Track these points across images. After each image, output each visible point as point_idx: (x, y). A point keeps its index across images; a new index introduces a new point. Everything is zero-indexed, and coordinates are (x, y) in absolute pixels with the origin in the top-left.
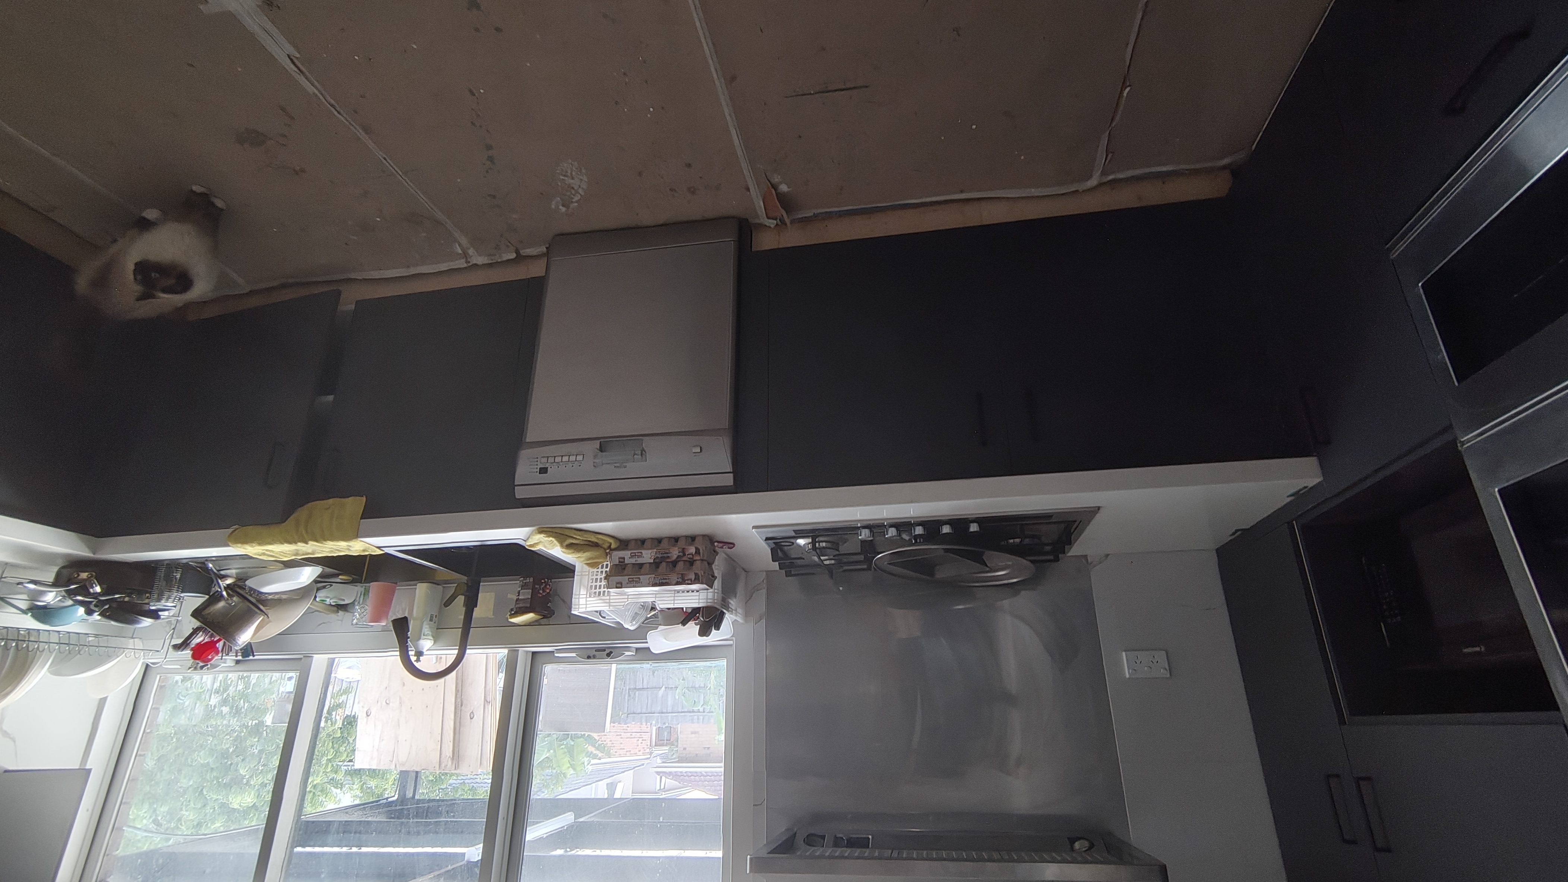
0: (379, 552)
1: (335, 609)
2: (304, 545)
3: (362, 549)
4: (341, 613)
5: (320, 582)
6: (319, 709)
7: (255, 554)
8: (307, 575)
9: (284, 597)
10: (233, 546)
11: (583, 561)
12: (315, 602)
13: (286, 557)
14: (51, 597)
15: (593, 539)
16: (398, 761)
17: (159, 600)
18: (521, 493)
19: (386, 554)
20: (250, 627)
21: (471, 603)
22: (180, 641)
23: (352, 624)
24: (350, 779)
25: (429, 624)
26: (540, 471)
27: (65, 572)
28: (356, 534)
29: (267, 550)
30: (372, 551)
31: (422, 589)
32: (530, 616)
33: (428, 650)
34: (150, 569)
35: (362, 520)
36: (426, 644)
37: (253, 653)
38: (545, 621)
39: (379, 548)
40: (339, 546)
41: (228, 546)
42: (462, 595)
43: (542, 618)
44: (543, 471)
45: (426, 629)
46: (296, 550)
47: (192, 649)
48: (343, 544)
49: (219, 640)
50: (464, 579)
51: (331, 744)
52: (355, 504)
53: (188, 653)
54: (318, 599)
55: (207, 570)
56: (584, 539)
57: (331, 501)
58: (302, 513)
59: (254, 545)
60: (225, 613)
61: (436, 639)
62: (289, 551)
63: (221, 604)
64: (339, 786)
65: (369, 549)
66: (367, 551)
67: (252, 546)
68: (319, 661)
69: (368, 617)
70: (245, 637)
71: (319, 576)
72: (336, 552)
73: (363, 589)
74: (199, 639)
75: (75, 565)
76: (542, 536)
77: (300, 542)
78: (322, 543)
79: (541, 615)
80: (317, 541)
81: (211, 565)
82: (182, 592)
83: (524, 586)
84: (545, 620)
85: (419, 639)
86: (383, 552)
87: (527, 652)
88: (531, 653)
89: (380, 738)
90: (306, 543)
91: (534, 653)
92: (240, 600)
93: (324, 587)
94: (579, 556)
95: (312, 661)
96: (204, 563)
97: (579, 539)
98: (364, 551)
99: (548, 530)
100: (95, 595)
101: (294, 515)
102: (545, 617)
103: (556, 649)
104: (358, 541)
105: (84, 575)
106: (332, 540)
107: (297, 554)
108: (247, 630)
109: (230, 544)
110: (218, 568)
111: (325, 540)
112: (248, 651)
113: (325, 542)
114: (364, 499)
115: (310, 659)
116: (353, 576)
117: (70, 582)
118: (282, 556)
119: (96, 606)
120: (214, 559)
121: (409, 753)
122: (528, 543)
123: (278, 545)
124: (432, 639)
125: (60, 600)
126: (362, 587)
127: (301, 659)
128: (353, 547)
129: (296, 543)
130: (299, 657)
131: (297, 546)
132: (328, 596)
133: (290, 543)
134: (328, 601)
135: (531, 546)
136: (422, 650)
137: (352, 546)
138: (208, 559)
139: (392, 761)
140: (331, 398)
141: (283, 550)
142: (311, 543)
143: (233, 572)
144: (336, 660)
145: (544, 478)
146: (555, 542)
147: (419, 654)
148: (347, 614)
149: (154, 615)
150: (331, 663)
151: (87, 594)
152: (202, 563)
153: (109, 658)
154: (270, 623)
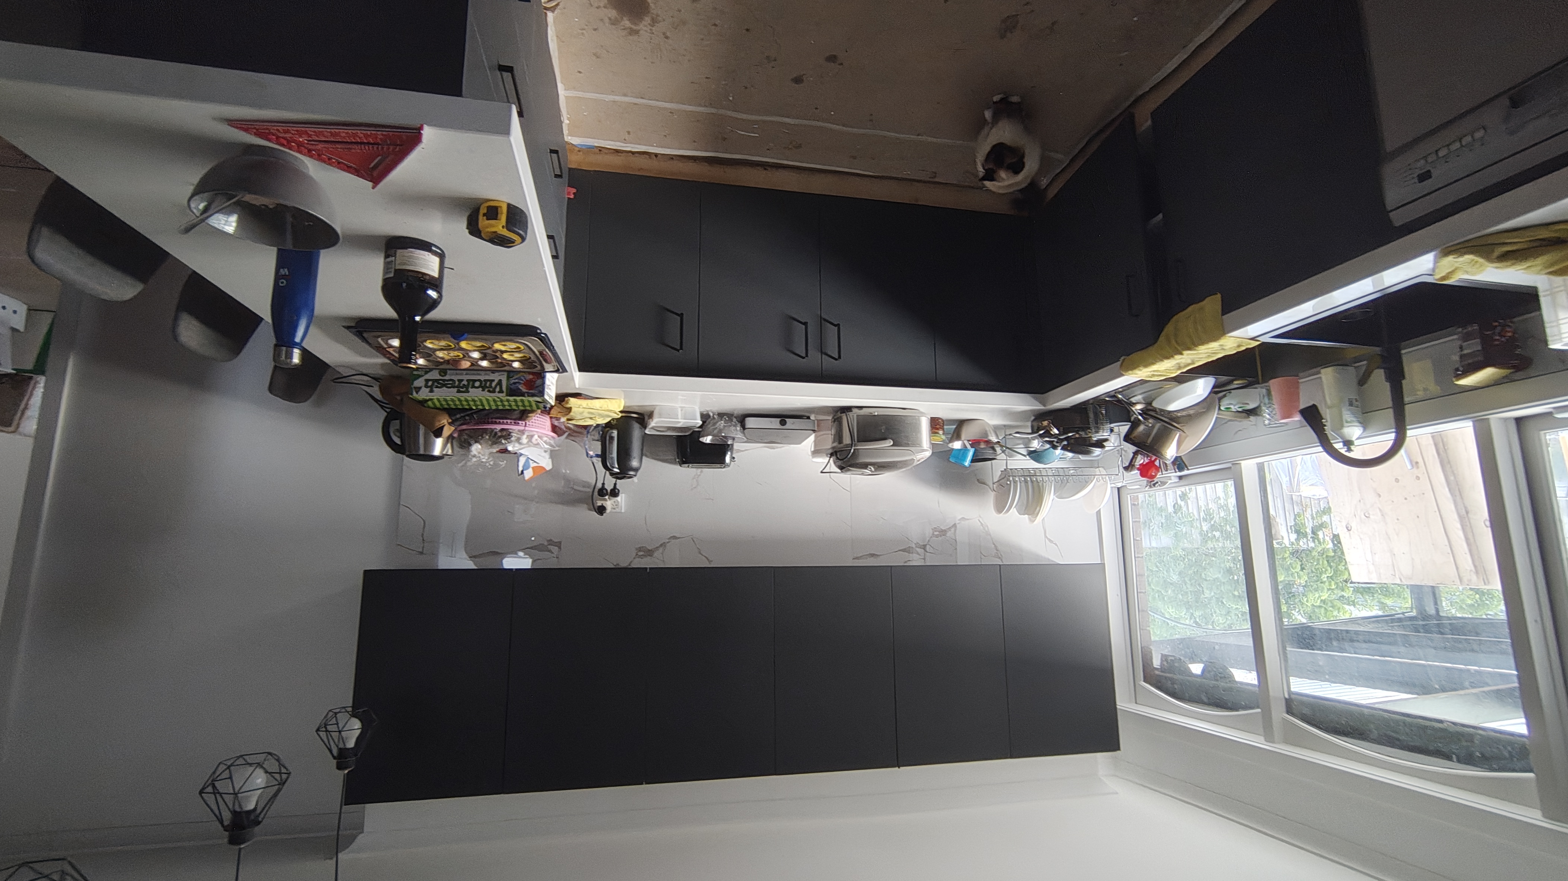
0: (1254, 344)
1: (1244, 415)
2: (1180, 356)
3: (1235, 345)
4: (1252, 418)
5: (1218, 391)
6: (1265, 511)
7: (1147, 377)
8: (1202, 387)
9: (1191, 412)
10: (1127, 374)
11: (1541, 270)
12: (1221, 412)
13: (1172, 373)
14: (1036, 444)
15: (1545, 234)
16: (1402, 575)
17: (1097, 432)
18: (1398, 218)
19: (1263, 344)
20: (1171, 443)
21: (1396, 376)
22: (1127, 464)
23: (1265, 425)
24: (1361, 596)
25: (1349, 410)
26: (1419, 179)
27: (1035, 424)
28: (1221, 332)
29: (1154, 371)
30: (1247, 345)
31: (1327, 374)
32: (1486, 374)
33: (1357, 439)
34: (1081, 408)
35: (1224, 317)
36: (1354, 431)
37: (1187, 467)
38: (1520, 375)
39: (1253, 339)
40: (1212, 348)
41: (1122, 375)
42: (1378, 368)
43: (1513, 372)
44: (1425, 176)
45: (1347, 415)
46: (1178, 364)
47: (1138, 469)
48: (1214, 345)
49: (1155, 460)
50: (1377, 350)
51: (1326, 562)
52: (1212, 303)
53: (1136, 472)
54: (1222, 408)
55: (1119, 401)
56: (1528, 239)
57: (1190, 309)
58: (1169, 328)
59: (1141, 368)
60: (1147, 434)
61: (1365, 424)
62: (1173, 367)
63: (1141, 428)
64: (1351, 603)
65: (1242, 343)
66: (1242, 346)
67: (1141, 370)
68: (1248, 467)
69: (1278, 416)
70: (1171, 451)
71: (1214, 387)
72: (1213, 355)
73: (1264, 391)
74: (1140, 460)
75: (1040, 416)
76: (1450, 258)
77: (1176, 354)
78: (1195, 350)
79: (1508, 368)
80: (1189, 349)
81: (1120, 396)
82: (1110, 423)
83: (1466, 337)
84: (1518, 374)
85: (1342, 426)
86: (1259, 343)
87: (1506, 420)
88: (1513, 422)
89: (1371, 552)
90: (1181, 354)
91: (1519, 421)
92: (1155, 421)
93: (1225, 396)
94: (1528, 265)
95: (1241, 468)
96: (1114, 396)
97: (1518, 242)
98: (1239, 346)
99: (1459, 247)
100: (1055, 436)
101: (1163, 333)
102: (1517, 368)
103: (1554, 408)
104: (1227, 338)
105: (1045, 423)
106: (1203, 344)
107: (1180, 368)
108: (1170, 446)
109: (1124, 373)
110: (1127, 398)
111: (1196, 346)
112: (1179, 464)
113: (1197, 348)
114: (1219, 296)
115: (1237, 466)
116: (1248, 379)
117: (1039, 429)
118: (1168, 373)
119: (1057, 442)
120: (1120, 390)
121: (1413, 567)
122: (1438, 276)
123: (1160, 363)
124: (1359, 425)
125: (1042, 445)
126: (1262, 388)
127: (1230, 468)
128: (1226, 346)
129: (1172, 356)
130: (1227, 467)
131: (1176, 360)
132: (1232, 403)
133: (1168, 358)
134: (1234, 408)
135: (1443, 278)
136: (1350, 439)
137: (1224, 344)
138: (1116, 391)
139: (1395, 576)
140: (1160, 216)
141: (1166, 367)
142: (1185, 352)
143: (1139, 398)
144: (1266, 464)
145: (1428, 185)
146: (1481, 260)
147: (1348, 444)
148: (1259, 418)
149: (1100, 444)
150: (1261, 468)
151: (1051, 436)
152: (1113, 395)
153: (1086, 483)
154: (1188, 439)
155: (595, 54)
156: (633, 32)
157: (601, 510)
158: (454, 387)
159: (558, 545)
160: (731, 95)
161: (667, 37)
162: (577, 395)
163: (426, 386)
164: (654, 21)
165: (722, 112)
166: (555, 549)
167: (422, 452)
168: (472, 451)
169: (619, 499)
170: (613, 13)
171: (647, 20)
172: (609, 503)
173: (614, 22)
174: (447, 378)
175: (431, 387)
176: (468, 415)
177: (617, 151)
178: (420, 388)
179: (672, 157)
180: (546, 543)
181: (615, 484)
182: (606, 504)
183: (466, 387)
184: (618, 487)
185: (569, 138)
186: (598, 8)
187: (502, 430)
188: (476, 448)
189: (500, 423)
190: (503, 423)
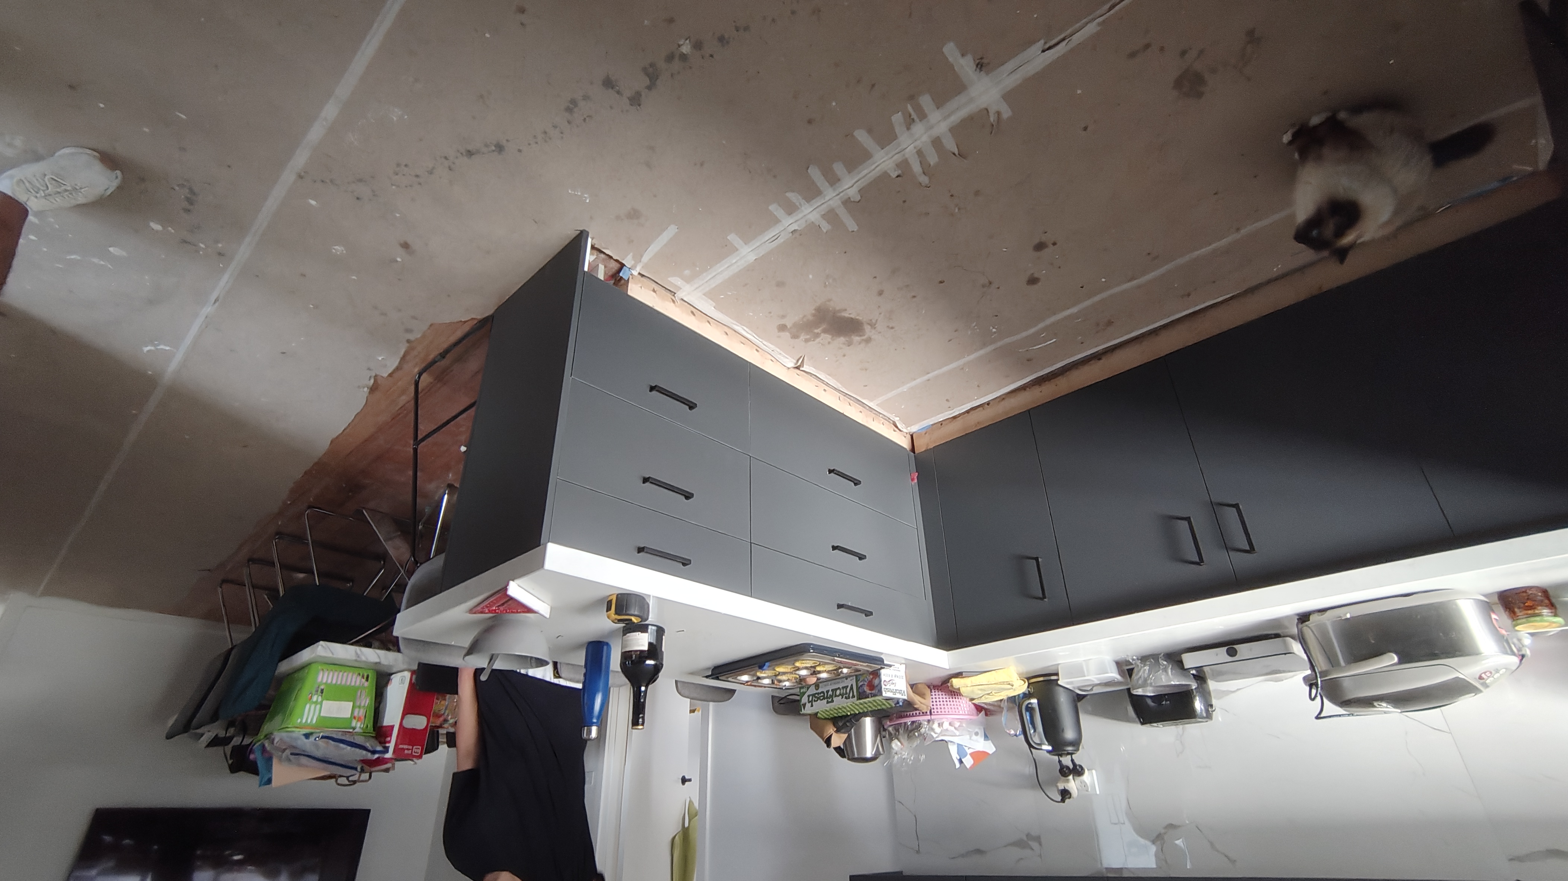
155: (862, 369)
156: (868, 340)
157: (1065, 794)
158: (824, 699)
159: (1038, 839)
160: (991, 328)
161: (892, 328)
162: (959, 675)
163: (809, 702)
164: (873, 325)
165: (999, 344)
166: (1034, 845)
167: (856, 756)
168: (893, 749)
169: (1086, 777)
170: (842, 339)
171: (867, 328)
172: (1072, 784)
173: (850, 344)
174: (820, 690)
175: (811, 702)
176: (848, 721)
177: (954, 418)
178: (806, 704)
179: (1002, 398)
180: (1025, 838)
181: (1072, 760)
182: (1068, 787)
183: (831, 696)
184: (1077, 763)
185: (909, 428)
186: (829, 343)
187: (913, 722)
188: (896, 745)
189: (910, 716)
190: (913, 716)
